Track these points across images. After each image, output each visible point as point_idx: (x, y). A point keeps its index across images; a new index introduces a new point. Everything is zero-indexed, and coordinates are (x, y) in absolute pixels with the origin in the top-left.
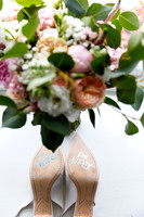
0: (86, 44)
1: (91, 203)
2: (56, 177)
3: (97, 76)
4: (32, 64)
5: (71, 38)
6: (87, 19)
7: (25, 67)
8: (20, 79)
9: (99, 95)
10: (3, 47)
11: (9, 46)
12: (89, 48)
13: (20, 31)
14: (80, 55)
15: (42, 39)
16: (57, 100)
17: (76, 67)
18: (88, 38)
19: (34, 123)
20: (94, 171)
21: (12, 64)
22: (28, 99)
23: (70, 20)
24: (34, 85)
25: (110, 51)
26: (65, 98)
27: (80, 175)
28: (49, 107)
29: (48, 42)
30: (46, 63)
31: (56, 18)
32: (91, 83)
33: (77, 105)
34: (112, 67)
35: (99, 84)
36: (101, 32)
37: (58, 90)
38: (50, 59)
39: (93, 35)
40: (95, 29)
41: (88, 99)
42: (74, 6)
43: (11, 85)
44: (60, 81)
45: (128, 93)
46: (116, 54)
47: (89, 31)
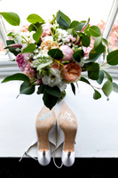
0: (70, 44)
2: (52, 127)
3: (77, 63)
4: (39, 56)
5: (61, 41)
6: (70, 30)
7: (35, 58)
8: (32, 65)
9: (78, 74)
10: (20, 47)
11: (25, 46)
12: (71, 47)
13: (31, 37)
14: (67, 51)
15: (44, 42)
16: (53, 77)
17: (64, 58)
18: (71, 41)
19: (38, 93)
20: (75, 123)
21: (26, 56)
22: (36, 77)
23: (60, 31)
24: (39, 68)
25: (84, 49)
26: (58, 76)
27: (66, 125)
28: (48, 81)
29: (47, 43)
30: (47, 55)
31: (52, 29)
32: (73, 67)
33: (65, 80)
34: (85, 58)
35: (77, 68)
36: (78, 37)
37: (54, 71)
38: (49, 53)
39: (74, 39)
40: (75, 36)
41: (72, 77)
42: (63, 23)
43: (26, 69)
44: (55, 66)
45: (95, 73)
46: (87, 50)
47: (71, 37)
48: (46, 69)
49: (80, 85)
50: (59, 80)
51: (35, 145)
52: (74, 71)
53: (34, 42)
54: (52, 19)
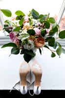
0: (39, 27)
1: (40, 81)
2: (28, 72)
3: (43, 37)
4: (22, 33)
5: (34, 25)
6: (39, 20)
7: (20, 34)
8: (18, 38)
9: (43, 43)
10: (12, 28)
11: (14, 28)
12: (40, 29)
13: (18, 23)
14: (37, 31)
15: (24, 26)
16: (30, 45)
17: (36, 34)
18: (39, 25)
20: (41, 70)
21: (15, 34)
22: (20, 45)
23: (33, 20)
24: (22, 40)
25: (47, 29)
26: (32, 44)
27: (36, 72)
28: (27, 47)
29: (26, 27)
30: (26, 33)
31: (29, 19)
32: (40, 40)
33: (36, 47)
34: (47, 35)
35: (43, 40)
36: (43, 24)
37: (30, 41)
39: (41, 24)
41: (40, 45)
43: (15, 40)
44: (31, 39)
47: (39, 23)
48: (26, 40)
49: (44, 49)
50: (33, 46)
51: (19, 83)
52: (41, 41)
53: (19, 25)
54: (29, 13)
